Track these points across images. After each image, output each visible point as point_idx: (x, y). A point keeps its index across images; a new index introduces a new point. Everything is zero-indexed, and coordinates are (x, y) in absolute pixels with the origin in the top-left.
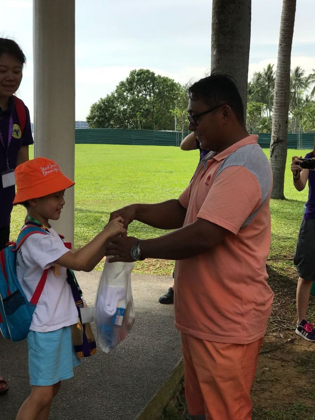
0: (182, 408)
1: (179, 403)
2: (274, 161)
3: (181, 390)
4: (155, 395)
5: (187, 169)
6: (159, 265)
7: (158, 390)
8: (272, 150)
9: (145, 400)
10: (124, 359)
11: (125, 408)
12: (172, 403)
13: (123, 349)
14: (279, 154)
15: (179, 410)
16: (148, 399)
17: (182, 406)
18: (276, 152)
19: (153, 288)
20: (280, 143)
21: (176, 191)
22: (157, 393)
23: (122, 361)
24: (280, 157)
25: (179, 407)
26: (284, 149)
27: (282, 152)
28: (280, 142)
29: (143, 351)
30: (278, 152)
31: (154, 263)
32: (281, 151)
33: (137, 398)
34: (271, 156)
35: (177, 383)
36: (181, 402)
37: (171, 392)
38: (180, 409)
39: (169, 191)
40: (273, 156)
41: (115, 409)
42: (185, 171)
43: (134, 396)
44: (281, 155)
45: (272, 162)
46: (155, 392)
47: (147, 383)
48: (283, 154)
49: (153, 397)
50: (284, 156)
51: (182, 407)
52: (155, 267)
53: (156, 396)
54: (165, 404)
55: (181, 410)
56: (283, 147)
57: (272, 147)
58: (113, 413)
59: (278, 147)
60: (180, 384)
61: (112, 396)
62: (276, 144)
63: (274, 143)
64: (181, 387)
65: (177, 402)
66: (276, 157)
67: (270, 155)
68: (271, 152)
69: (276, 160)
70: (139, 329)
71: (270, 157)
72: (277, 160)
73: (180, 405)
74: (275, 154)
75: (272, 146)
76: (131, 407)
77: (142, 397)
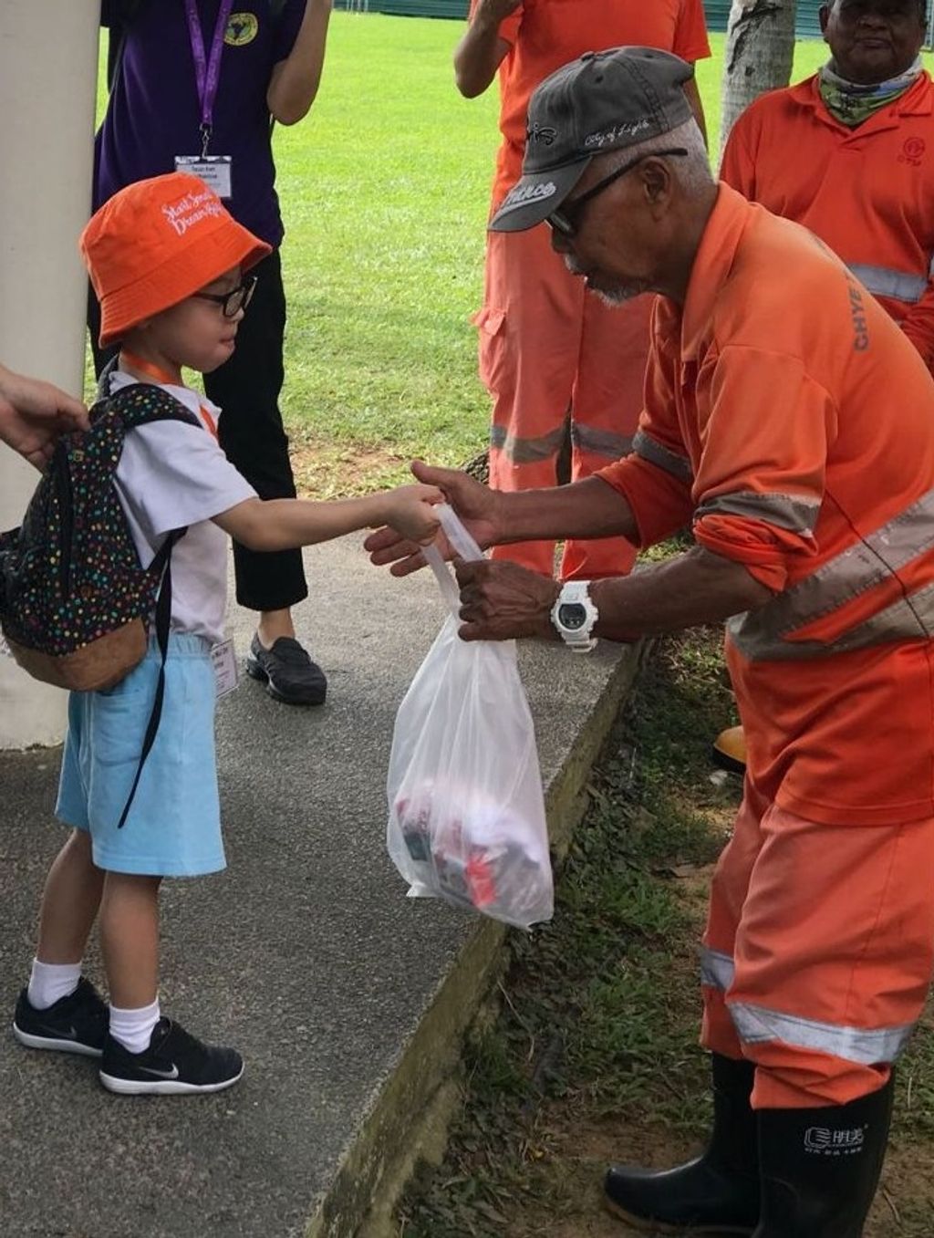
0: (521, 1035)
1: (509, 1019)
2: (742, 89)
3: (508, 969)
4: (440, 983)
5: (350, 102)
6: (332, 487)
7: (447, 966)
8: (733, 45)
9: (406, 1001)
10: (290, 849)
11: (340, 1031)
12: (485, 1018)
13: (278, 812)
14: (763, 60)
15: (512, 1043)
16: (418, 999)
17: (520, 1027)
18: (750, 52)
19: (334, 580)
20: (768, 17)
21: (324, 190)
22: (444, 978)
23: (287, 856)
24: (767, 73)
25: (508, 1034)
26: (782, 41)
27: (773, 54)
28: (767, 11)
29: (353, 819)
30: (760, 54)
31: (313, 479)
32: (769, 52)
33: (375, 995)
34: (731, 69)
35: (496, 944)
36: (516, 1012)
37: (481, 974)
38: (514, 1038)
39: (297, 189)
40: (736, 69)
41: (304, 1033)
42: (344, 110)
43: (361, 985)
44: (770, 64)
45: (733, 93)
46: (435, 971)
47: (401, 939)
48: (778, 61)
49: (436, 993)
50: (780, 72)
51: (521, 1031)
52: (318, 494)
53: (444, 988)
54: (466, 1021)
55: (516, 1042)
56: (779, 34)
57: (737, 33)
58: (299, 1049)
59: (758, 32)
60: (505, 948)
61: (281, 985)
62: (754, 23)
63: (745, 16)
64: (507, 959)
65: (501, 1014)
66: (749, 72)
67: (726, 65)
68: (732, 53)
69: (748, 84)
70: (319, 734)
71: (726, 72)
72: (753, 85)
73: (514, 1025)
74: (746, 59)
75: (736, 30)
76: (359, 1026)
77: (392, 989)
